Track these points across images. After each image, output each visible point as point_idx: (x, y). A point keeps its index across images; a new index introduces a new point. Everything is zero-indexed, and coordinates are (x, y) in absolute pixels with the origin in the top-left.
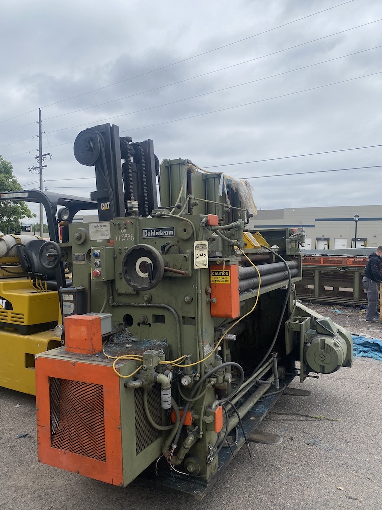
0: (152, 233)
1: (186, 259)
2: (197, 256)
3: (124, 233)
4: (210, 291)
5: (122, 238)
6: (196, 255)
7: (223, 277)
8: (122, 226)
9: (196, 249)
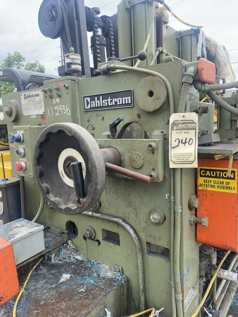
0: (97, 103)
1: (152, 150)
2: (174, 144)
3: (57, 104)
4: (196, 204)
5: (55, 111)
6: (173, 142)
7: (221, 180)
8: (55, 93)
9: (172, 129)
